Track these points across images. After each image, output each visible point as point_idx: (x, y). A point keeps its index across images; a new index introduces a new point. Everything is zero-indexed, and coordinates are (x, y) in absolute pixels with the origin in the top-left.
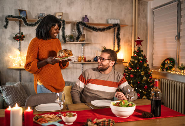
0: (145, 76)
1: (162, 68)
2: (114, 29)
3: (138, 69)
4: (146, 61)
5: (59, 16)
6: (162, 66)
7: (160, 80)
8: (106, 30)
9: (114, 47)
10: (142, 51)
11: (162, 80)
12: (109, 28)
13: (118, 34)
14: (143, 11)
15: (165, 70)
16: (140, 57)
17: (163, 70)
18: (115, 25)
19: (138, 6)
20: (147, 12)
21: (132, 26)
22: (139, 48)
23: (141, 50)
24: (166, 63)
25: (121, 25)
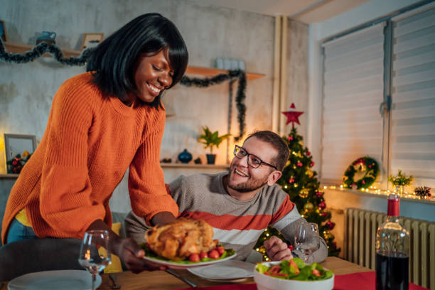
0: (310, 202)
1: (346, 182)
2: (231, 84)
3: (293, 183)
4: (311, 164)
5: (93, 42)
6: (346, 178)
7: (345, 212)
8: (212, 84)
9: (229, 128)
10: (301, 138)
11: (350, 211)
12: (219, 79)
13: (241, 96)
14: (300, 45)
15: (355, 188)
16: (297, 152)
17: (351, 188)
18: (233, 74)
19: (288, 32)
20: (307, 48)
21: (273, 79)
22: (294, 130)
23: (298, 136)
24: (356, 171)
25: (247, 75)
